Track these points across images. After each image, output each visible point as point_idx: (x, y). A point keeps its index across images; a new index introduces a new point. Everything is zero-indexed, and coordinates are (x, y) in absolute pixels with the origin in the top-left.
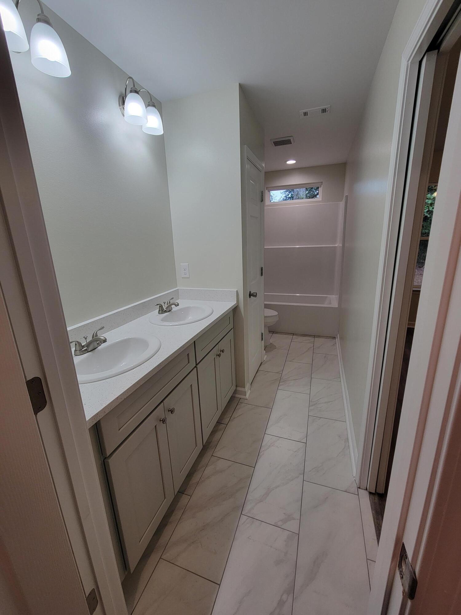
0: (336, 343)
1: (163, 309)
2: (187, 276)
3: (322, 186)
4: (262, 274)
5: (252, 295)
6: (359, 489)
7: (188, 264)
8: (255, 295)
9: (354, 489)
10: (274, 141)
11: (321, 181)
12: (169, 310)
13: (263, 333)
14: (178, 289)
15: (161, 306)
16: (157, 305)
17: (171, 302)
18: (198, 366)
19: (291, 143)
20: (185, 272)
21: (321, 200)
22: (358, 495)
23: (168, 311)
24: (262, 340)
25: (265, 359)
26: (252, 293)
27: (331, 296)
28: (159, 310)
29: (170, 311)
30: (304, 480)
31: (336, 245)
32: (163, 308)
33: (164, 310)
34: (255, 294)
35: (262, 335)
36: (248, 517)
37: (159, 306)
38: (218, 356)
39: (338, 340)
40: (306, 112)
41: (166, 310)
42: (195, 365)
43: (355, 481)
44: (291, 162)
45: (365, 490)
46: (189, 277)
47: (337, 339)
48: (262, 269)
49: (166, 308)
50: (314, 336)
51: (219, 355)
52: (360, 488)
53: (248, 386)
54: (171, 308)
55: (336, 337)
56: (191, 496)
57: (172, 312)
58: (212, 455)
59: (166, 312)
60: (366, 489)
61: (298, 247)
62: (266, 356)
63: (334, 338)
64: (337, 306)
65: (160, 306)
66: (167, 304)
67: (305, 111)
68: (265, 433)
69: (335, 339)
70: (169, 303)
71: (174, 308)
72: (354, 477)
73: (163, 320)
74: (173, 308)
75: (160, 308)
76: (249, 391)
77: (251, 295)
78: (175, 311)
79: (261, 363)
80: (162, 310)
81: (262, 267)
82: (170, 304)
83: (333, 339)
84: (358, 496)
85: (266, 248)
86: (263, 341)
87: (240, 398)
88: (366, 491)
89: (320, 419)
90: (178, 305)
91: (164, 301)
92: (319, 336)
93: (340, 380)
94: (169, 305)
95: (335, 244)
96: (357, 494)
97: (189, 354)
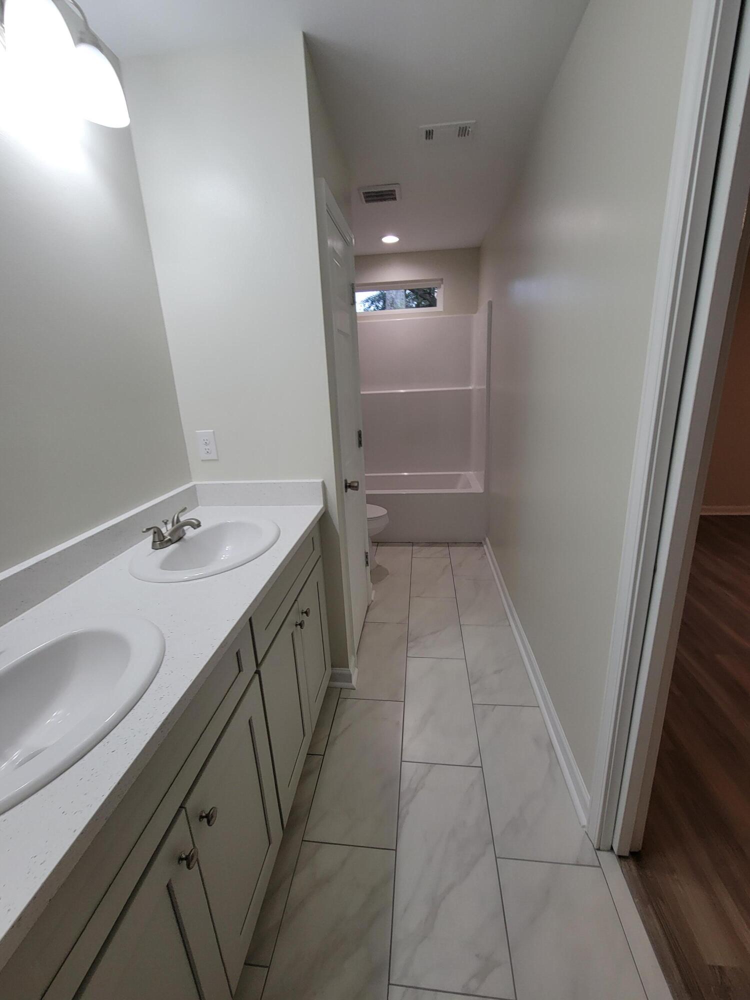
0: (485, 554)
1: (164, 537)
2: (213, 456)
3: (442, 286)
4: (360, 444)
5: (350, 486)
6: (598, 852)
7: (212, 431)
8: (356, 487)
9: (589, 855)
10: (365, 191)
11: (441, 277)
12: (177, 536)
13: (367, 553)
14: (195, 485)
15: (157, 532)
16: (148, 530)
17: (182, 519)
18: (262, 669)
19: (395, 199)
20: (207, 447)
21: (442, 310)
22: (600, 867)
23: (175, 539)
24: (366, 566)
25: (373, 598)
26: (349, 482)
27: (466, 473)
28: (154, 542)
29: (180, 539)
30: (497, 856)
31: (470, 388)
32: (163, 534)
33: (166, 539)
34: (356, 484)
35: (367, 557)
36: (404, 988)
37: (152, 531)
38: (299, 627)
39: (488, 548)
40: (430, 129)
41: (170, 540)
42: (255, 669)
43: (587, 834)
44: (390, 239)
45: (608, 851)
46: (216, 458)
47: (485, 546)
48: (360, 434)
49: (170, 535)
50: (448, 544)
51: (301, 625)
52: (599, 849)
53: (352, 661)
54: (184, 531)
55: (483, 542)
56: (269, 967)
57: (185, 540)
58: (303, 840)
59: (171, 542)
60: (609, 848)
61: (402, 391)
62: (374, 591)
63: (480, 544)
64: (481, 491)
65: (155, 533)
66: (173, 525)
67: (429, 127)
68: (402, 761)
69: (483, 546)
70: (177, 523)
71: (190, 532)
72: (584, 827)
73: (166, 565)
74: (186, 532)
75: (156, 535)
76: (357, 670)
77: (348, 486)
78: (192, 539)
79: (368, 607)
80: (162, 538)
81: (360, 431)
82: (179, 524)
83: (478, 546)
84: (600, 869)
85: (364, 394)
86: (368, 568)
87: (341, 688)
88: (609, 854)
89: (494, 709)
90: (199, 525)
91: (165, 519)
92: (456, 544)
93: (509, 623)
94: (176, 526)
95: (468, 386)
96: (599, 865)
97: (241, 650)
